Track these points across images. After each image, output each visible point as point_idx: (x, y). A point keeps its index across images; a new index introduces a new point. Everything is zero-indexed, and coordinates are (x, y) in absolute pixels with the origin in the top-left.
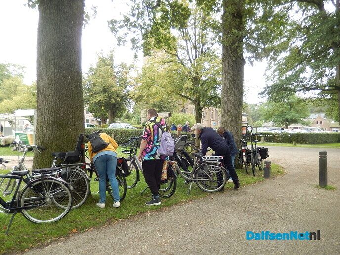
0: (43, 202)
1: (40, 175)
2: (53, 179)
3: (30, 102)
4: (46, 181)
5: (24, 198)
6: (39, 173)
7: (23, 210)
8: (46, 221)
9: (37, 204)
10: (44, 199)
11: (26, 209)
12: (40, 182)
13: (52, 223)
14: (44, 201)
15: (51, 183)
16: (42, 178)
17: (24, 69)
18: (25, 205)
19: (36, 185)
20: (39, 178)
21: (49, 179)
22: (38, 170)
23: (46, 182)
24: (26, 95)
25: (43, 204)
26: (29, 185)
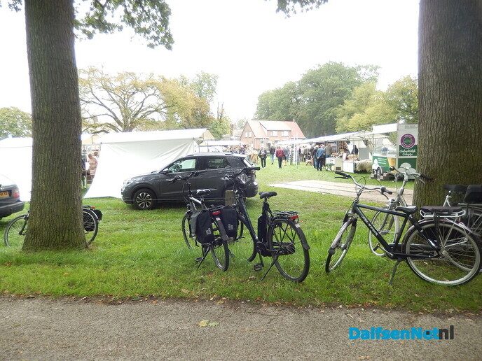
0: (436, 254)
1: (432, 216)
2: (452, 224)
3: (386, 114)
4: (441, 224)
5: (410, 244)
6: (432, 212)
7: (409, 259)
8: (439, 282)
9: (429, 254)
10: (438, 250)
11: (413, 258)
12: (434, 225)
13: (449, 287)
14: (438, 253)
15: (449, 228)
16: (436, 220)
17: (378, 70)
18: (411, 252)
19: (427, 229)
20: (431, 219)
21: (446, 223)
22: (430, 208)
23: (442, 228)
24: (380, 105)
25: (435, 257)
26: (418, 227)
